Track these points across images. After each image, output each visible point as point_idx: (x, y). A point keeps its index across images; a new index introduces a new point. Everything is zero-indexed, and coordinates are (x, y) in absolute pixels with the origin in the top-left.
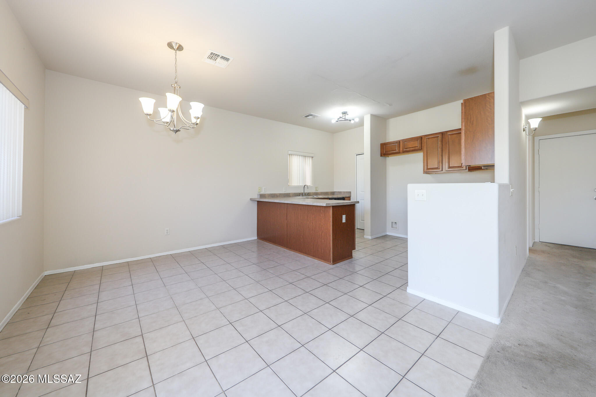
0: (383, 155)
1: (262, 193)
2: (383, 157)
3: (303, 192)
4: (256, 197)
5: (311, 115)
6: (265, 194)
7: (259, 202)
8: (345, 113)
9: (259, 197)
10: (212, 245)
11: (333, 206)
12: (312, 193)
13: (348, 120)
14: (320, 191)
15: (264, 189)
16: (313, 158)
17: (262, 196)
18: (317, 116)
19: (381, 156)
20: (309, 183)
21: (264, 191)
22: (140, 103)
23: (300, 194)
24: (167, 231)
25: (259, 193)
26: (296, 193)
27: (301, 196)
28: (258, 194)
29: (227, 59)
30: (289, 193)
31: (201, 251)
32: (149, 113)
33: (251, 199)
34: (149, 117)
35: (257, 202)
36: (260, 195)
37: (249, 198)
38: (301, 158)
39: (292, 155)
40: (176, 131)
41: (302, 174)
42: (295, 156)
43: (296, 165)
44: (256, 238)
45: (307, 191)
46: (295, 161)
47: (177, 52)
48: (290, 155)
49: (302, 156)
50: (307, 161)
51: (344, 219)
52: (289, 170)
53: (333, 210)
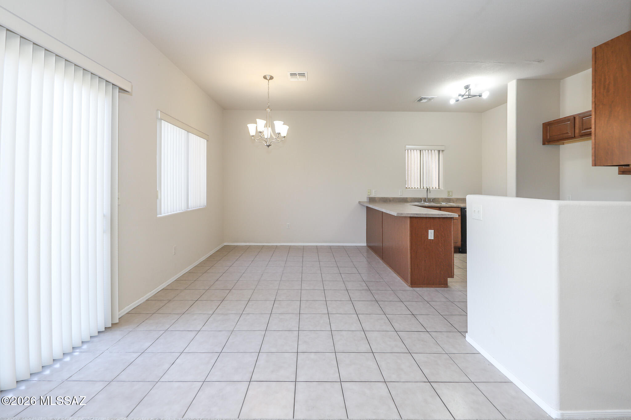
0: (546, 143)
1: (373, 195)
2: (548, 145)
3: (426, 197)
4: (365, 200)
5: (425, 99)
6: (375, 198)
7: (368, 208)
8: (467, 87)
9: (368, 201)
10: (323, 243)
11: (411, 217)
12: (442, 198)
13: (475, 96)
14: (454, 196)
15: (375, 192)
16: (444, 152)
17: (372, 200)
18: (433, 98)
19: (544, 144)
20: (435, 185)
21: (374, 194)
22: (248, 128)
23: (421, 199)
24: (288, 225)
25: (369, 196)
26: (416, 198)
27: (423, 202)
28: (367, 197)
30: (407, 198)
32: (253, 135)
33: (360, 204)
34: (253, 138)
35: (365, 208)
36: (369, 198)
37: (358, 202)
38: (425, 153)
39: (411, 150)
40: (269, 146)
41: (426, 173)
42: (415, 151)
43: (417, 163)
44: (365, 244)
45: (431, 196)
46: (416, 157)
47: (270, 81)
48: (408, 150)
49: (425, 150)
50: (434, 155)
51: (431, 235)
52: (406, 168)
53: (411, 222)
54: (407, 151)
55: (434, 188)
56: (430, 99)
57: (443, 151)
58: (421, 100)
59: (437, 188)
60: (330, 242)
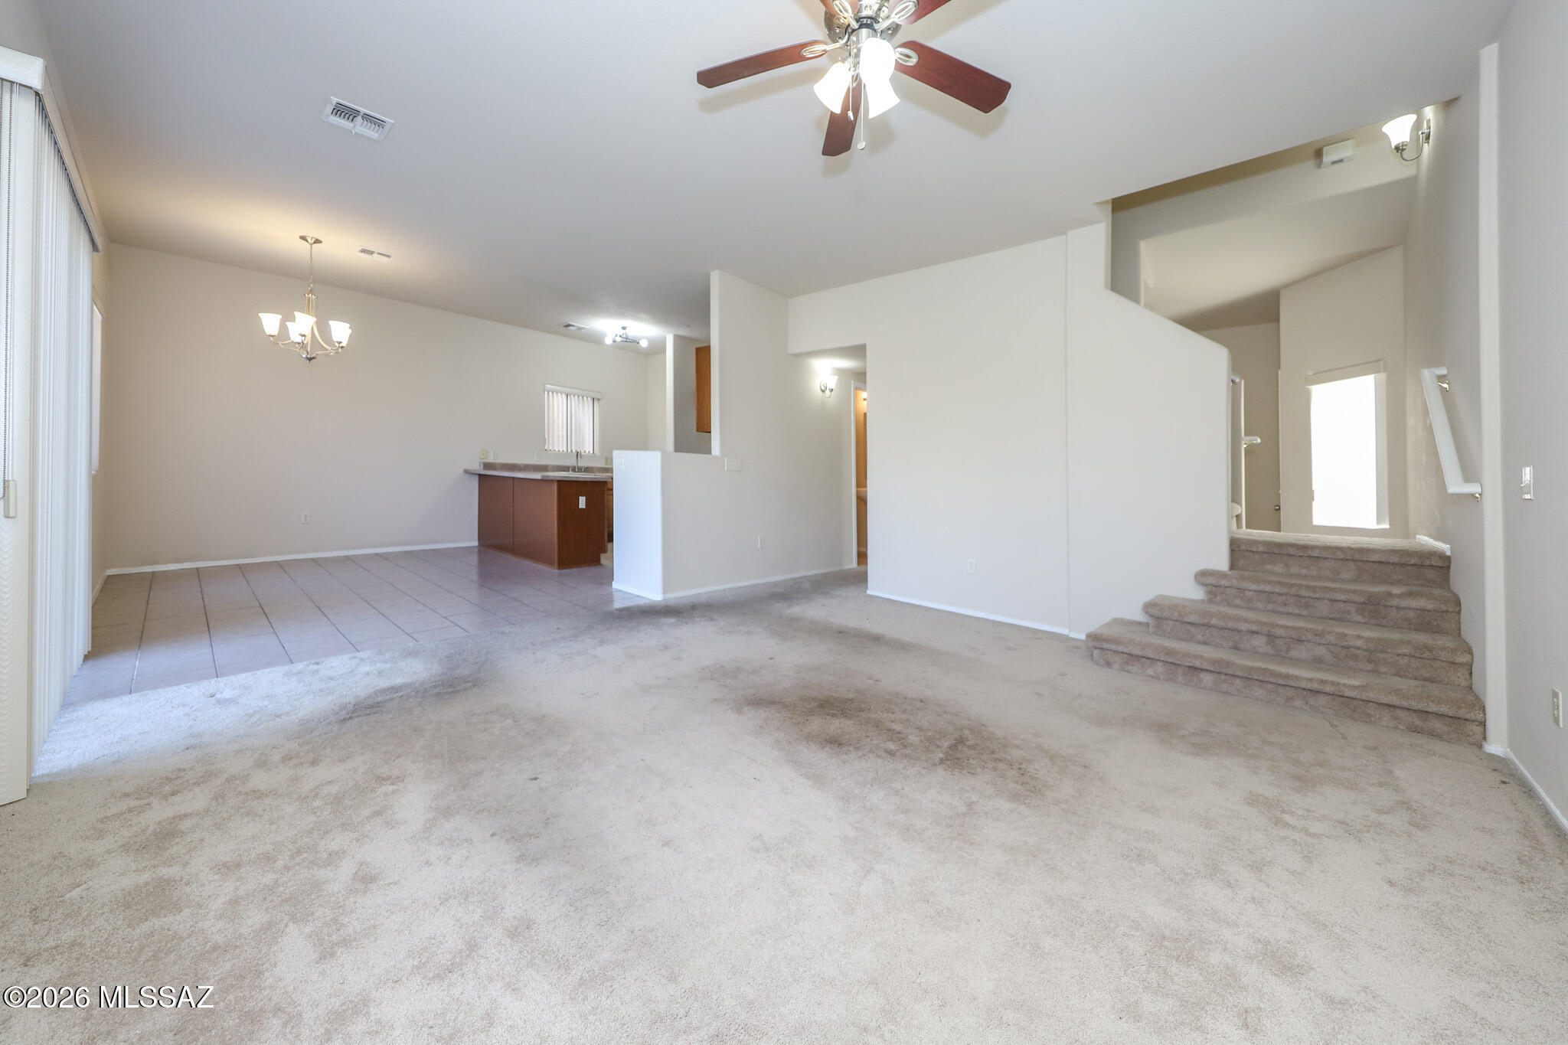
1: (491, 460)
3: (575, 464)
4: (477, 467)
5: (574, 326)
6: (495, 463)
7: (480, 476)
8: (624, 328)
9: (481, 467)
11: (558, 481)
13: (633, 339)
15: (494, 454)
16: (601, 401)
17: (487, 466)
18: (584, 328)
20: (587, 448)
21: (492, 458)
23: (568, 467)
24: (306, 516)
25: (483, 461)
26: (562, 466)
28: (481, 462)
29: (389, 256)
30: (547, 465)
31: (367, 557)
32: (272, 333)
33: (467, 472)
34: (271, 339)
35: (477, 477)
36: (485, 464)
37: (462, 469)
38: (574, 400)
39: (553, 393)
40: (310, 359)
41: (576, 430)
42: (559, 394)
43: (563, 413)
44: (476, 543)
45: (583, 463)
46: (561, 405)
47: (314, 246)
48: (548, 393)
49: (574, 396)
50: (586, 406)
51: (582, 502)
52: (546, 421)
53: (559, 487)
54: (546, 393)
55: (587, 452)
56: (580, 329)
57: (599, 400)
58: (568, 326)
59: (591, 452)
60: (404, 544)
